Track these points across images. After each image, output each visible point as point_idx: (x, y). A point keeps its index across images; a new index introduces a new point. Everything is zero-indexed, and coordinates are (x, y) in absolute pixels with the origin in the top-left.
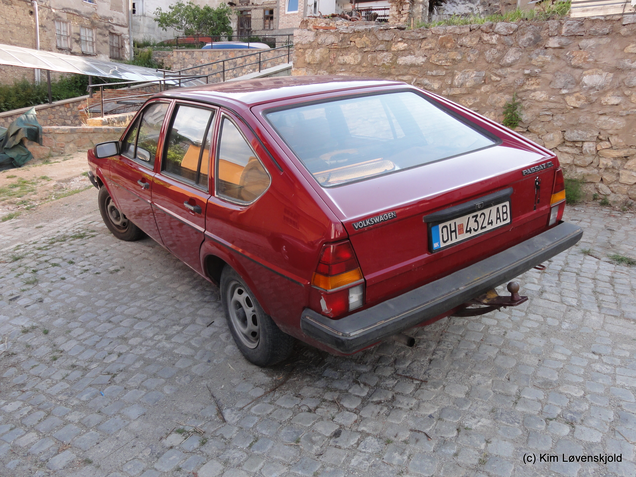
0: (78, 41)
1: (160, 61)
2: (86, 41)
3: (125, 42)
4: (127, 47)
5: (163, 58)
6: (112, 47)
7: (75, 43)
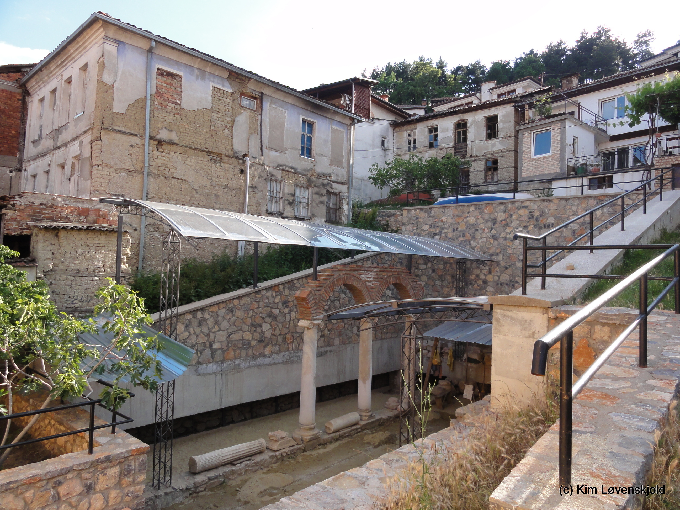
0: (291, 204)
1: (384, 222)
2: (301, 203)
3: (344, 202)
4: (345, 207)
5: (388, 219)
6: (329, 209)
7: (288, 206)
